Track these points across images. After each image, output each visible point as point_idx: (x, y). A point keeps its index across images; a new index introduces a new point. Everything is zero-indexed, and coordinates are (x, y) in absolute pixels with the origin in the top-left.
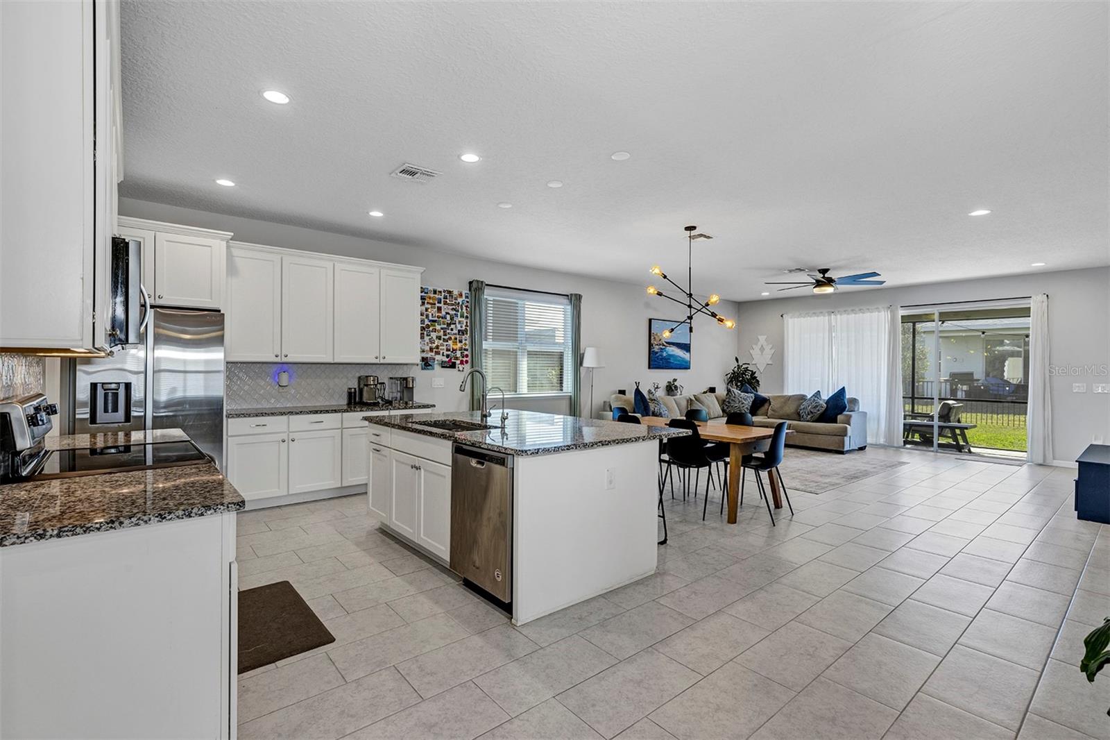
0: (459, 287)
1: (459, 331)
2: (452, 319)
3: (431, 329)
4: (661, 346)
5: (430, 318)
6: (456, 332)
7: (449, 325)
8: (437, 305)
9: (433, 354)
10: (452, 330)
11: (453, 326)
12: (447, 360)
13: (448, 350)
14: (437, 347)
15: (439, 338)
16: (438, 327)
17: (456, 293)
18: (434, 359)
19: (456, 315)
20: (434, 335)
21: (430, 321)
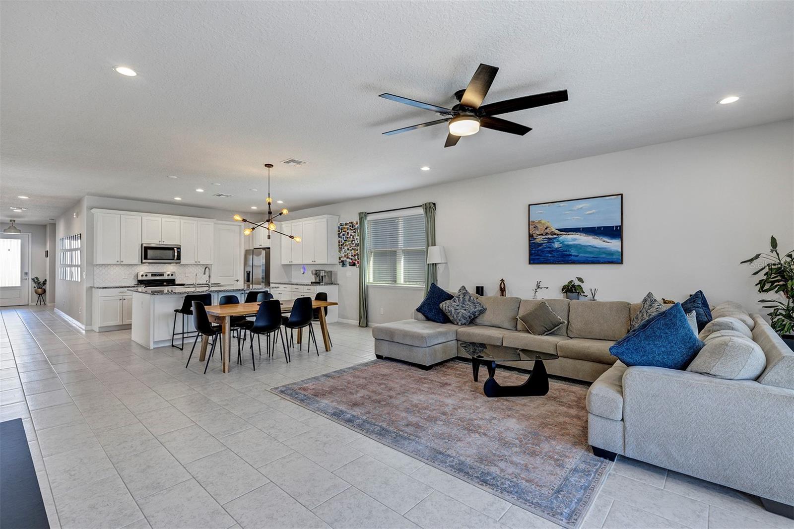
0: (355, 219)
1: (356, 244)
2: (353, 238)
3: (345, 245)
4: (550, 236)
5: (345, 239)
6: (354, 245)
7: (352, 241)
8: (347, 231)
9: (346, 258)
10: (353, 244)
11: (353, 242)
12: (351, 261)
13: (352, 256)
14: (347, 254)
15: (348, 249)
16: (347, 243)
17: (355, 222)
18: (346, 261)
19: (355, 235)
20: (346, 248)
21: (344, 241)
